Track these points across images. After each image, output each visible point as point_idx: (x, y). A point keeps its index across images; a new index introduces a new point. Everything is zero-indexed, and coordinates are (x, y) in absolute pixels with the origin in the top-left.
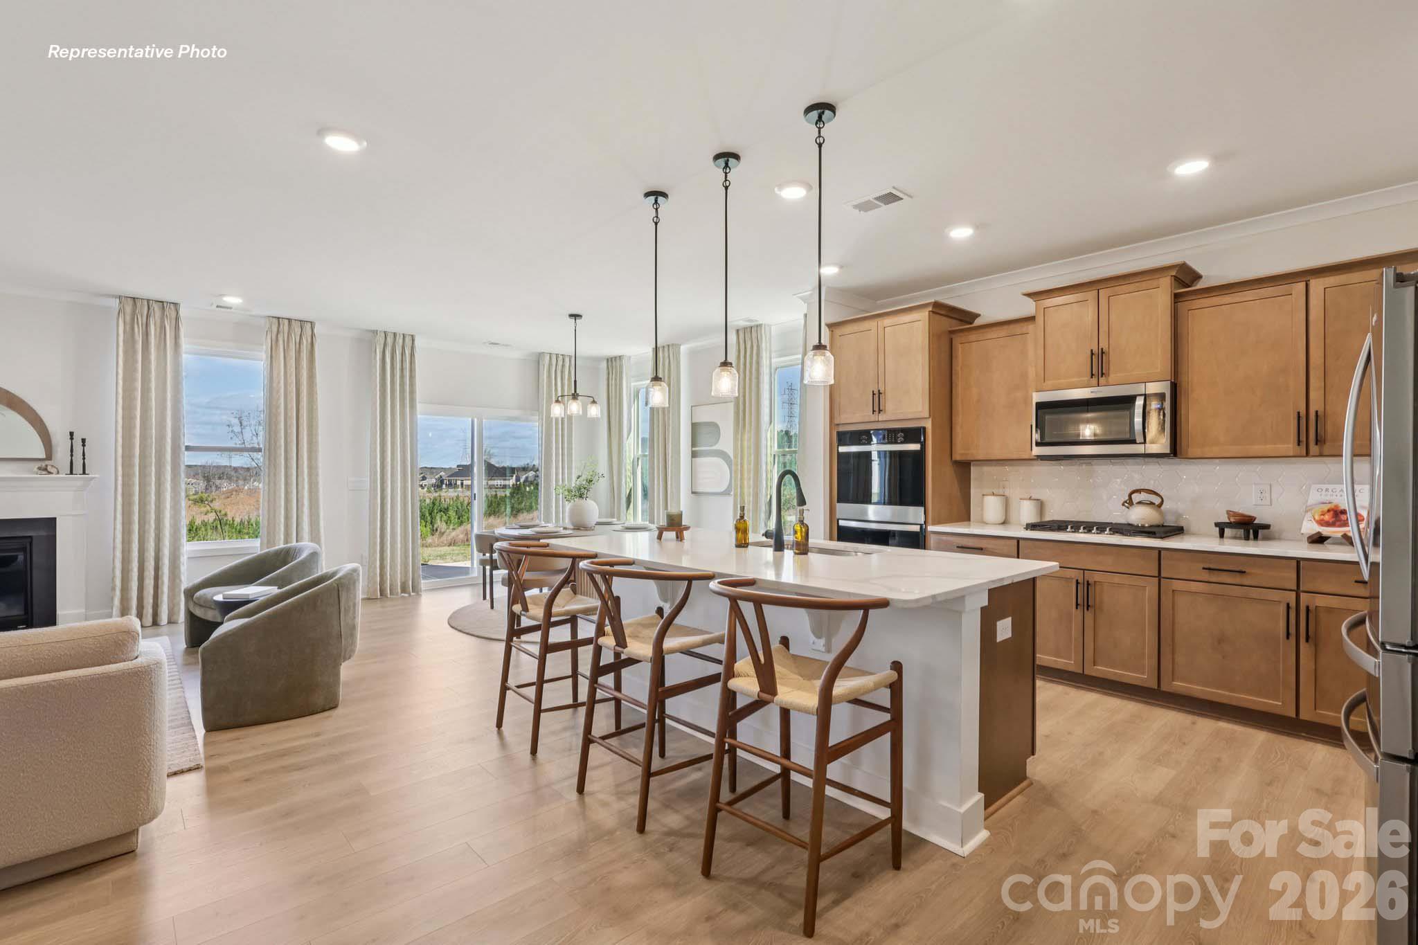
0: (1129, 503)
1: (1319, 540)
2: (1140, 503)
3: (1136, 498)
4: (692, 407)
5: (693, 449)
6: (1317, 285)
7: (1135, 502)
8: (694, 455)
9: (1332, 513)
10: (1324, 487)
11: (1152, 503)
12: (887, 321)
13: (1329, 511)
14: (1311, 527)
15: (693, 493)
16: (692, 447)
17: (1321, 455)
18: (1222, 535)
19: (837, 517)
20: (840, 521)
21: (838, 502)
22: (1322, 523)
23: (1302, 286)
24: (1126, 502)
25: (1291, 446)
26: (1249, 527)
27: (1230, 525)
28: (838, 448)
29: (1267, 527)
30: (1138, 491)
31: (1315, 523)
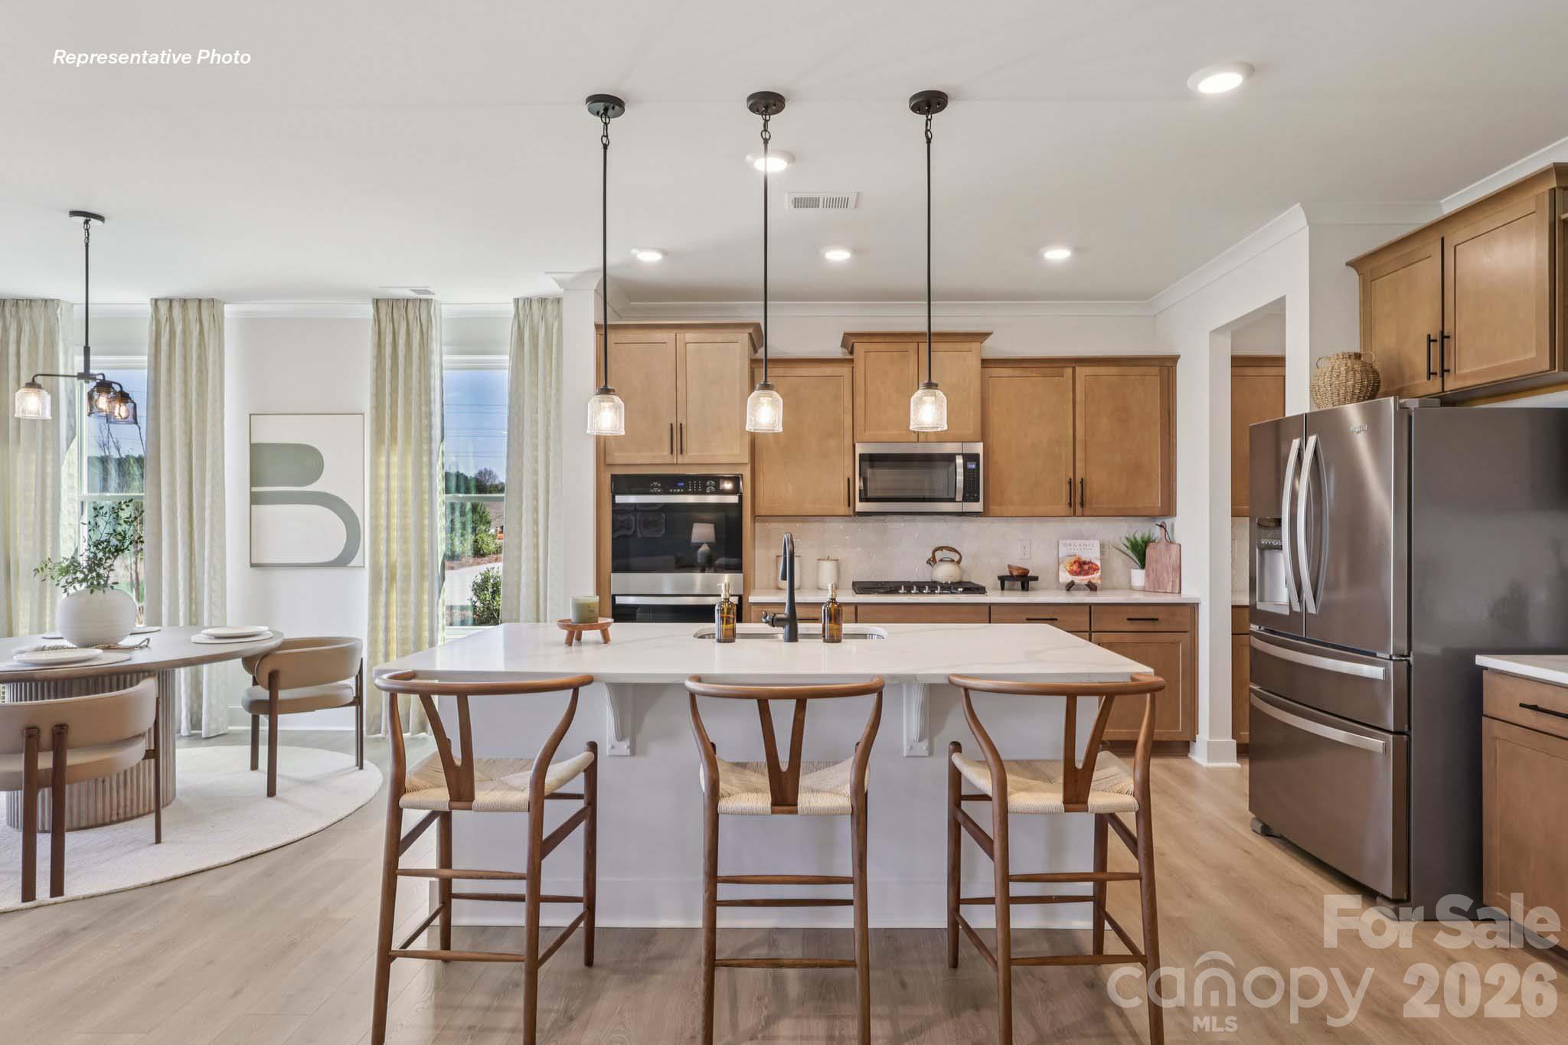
0: (932, 561)
1: (1070, 586)
2: (941, 560)
3: (939, 555)
4: (250, 415)
5: (255, 489)
6: (1082, 371)
7: (937, 559)
8: (255, 499)
9: (1077, 564)
10: (1069, 542)
11: (952, 561)
12: (690, 336)
13: (1075, 562)
14: (1065, 577)
15: (252, 565)
16: (251, 486)
17: (1083, 516)
18: (1003, 588)
19: (613, 592)
20: (617, 597)
21: (615, 570)
22: (1073, 573)
23: (1070, 370)
24: (930, 559)
25: (1064, 506)
26: (1023, 579)
27: (1011, 577)
28: (613, 498)
29: (1036, 579)
30: (940, 548)
31: (1068, 574)
